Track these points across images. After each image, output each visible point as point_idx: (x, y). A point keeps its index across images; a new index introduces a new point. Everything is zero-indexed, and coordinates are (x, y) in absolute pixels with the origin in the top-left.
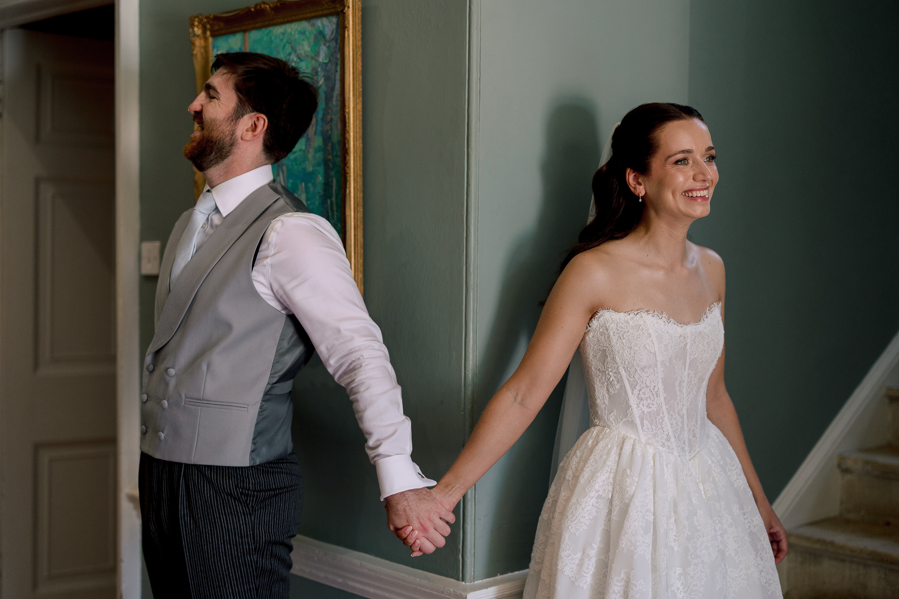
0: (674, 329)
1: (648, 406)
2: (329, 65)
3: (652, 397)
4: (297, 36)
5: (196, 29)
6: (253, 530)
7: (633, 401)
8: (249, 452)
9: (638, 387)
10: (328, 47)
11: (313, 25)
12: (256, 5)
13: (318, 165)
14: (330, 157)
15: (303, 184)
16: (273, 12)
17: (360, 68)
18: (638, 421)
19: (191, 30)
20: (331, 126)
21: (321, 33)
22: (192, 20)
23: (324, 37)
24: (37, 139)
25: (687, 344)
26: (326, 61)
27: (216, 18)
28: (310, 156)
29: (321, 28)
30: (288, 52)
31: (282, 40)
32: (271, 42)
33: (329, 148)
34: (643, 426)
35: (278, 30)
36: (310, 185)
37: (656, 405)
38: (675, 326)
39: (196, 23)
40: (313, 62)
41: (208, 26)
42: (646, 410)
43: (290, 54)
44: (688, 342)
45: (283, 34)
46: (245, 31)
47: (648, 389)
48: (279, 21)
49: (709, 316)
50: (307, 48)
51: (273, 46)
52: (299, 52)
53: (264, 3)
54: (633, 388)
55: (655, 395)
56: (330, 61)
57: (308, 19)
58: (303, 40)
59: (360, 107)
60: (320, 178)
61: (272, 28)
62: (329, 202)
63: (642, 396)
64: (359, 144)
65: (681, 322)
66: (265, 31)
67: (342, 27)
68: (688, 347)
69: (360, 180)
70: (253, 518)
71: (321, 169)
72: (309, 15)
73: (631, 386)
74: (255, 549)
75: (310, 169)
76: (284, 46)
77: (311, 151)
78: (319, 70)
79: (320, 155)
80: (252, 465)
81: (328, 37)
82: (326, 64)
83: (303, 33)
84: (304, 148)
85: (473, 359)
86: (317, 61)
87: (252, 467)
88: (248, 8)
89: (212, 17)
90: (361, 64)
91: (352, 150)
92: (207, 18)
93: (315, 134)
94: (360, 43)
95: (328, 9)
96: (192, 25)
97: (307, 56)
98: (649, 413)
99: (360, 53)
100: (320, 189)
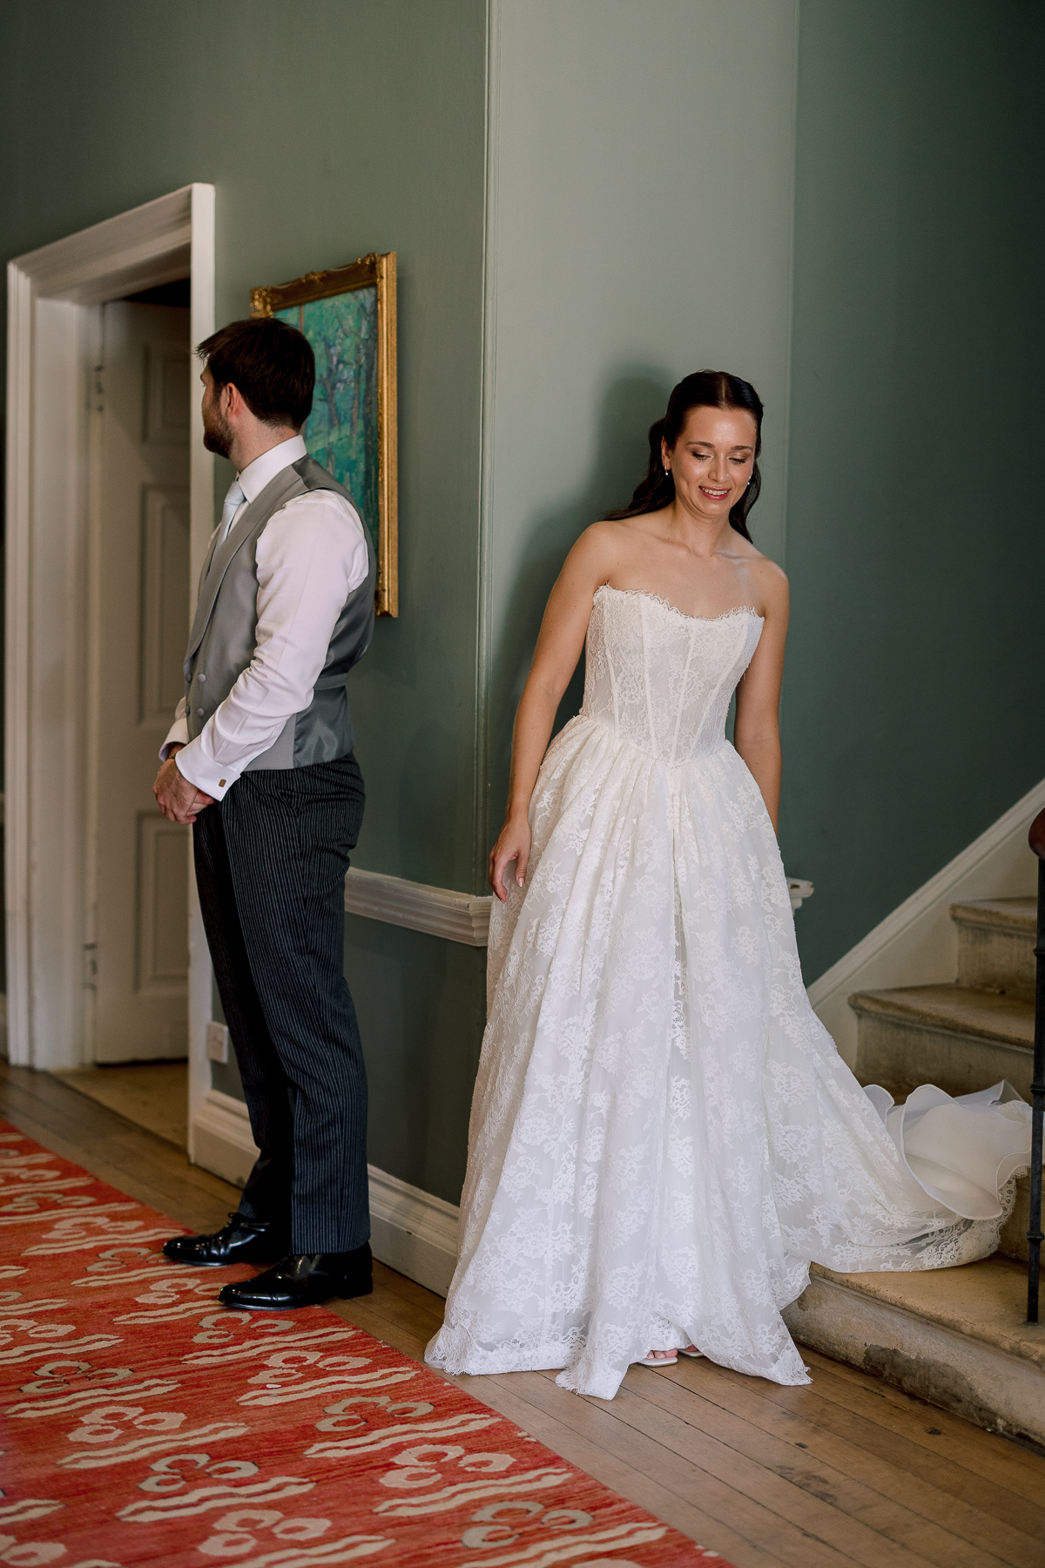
0: (676, 619)
1: (631, 697)
2: (370, 341)
3: (636, 689)
4: (343, 310)
5: (257, 303)
6: (299, 833)
7: (616, 691)
8: (292, 753)
9: (621, 675)
10: (369, 322)
11: (356, 298)
12: (307, 276)
13: (361, 452)
14: (370, 443)
15: (348, 474)
16: (322, 284)
17: (395, 344)
18: (616, 712)
19: (251, 305)
20: (370, 409)
21: (363, 306)
22: (252, 292)
23: (365, 311)
24: (145, 436)
25: (690, 638)
26: (367, 337)
27: (274, 291)
28: (354, 442)
29: (363, 301)
30: (336, 328)
31: (331, 314)
32: (322, 316)
33: (369, 433)
34: (620, 718)
35: (328, 303)
36: (353, 474)
37: (639, 698)
38: (678, 615)
39: (257, 297)
40: (356, 338)
41: (269, 300)
42: (627, 701)
43: (337, 330)
44: (692, 635)
45: (332, 307)
46: (300, 304)
47: (633, 679)
48: (328, 293)
49: (732, 616)
50: (351, 323)
51: (324, 321)
52: (344, 327)
53: (313, 274)
54: (617, 676)
55: (640, 686)
56: (370, 337)
57: (352, 290)
58: (348, 314)
59: (395, 386)
60: (362, 467)
61: (322, 301)
62: (369, 492)
63: (625, 685)
64: (394, 427)
65: (688, 612)
66: (317, 304)
67: (377, 300)
68: (692, 642)
69: (395, 467)
70: (298, 820)
71: (362, 456)
72: (352, 286)
73: (615, 672)
74: (302, 853)
75: (354, 457)
76: (333, 321)
77: (354, 435)
78: (361, 347)
79: (361, 441)
80: (296, 766)
81: (368, 310)
82: (367, 340)
83: (348, 306)
84: (348, 433)
85: (487, 655)
86: (359, 337)
87: (296, 769)
88: (299, 279)
89: (269, 289)
90: (395, 340)
91: (385, 434)
92: (266, 290)
93: (358, 418)
94: (395, 317)
95: (367, 279)
96: (253, 299)
97: (352, 332)
98: (631, 705)
99: (395, 327)
100: (361, 478)
